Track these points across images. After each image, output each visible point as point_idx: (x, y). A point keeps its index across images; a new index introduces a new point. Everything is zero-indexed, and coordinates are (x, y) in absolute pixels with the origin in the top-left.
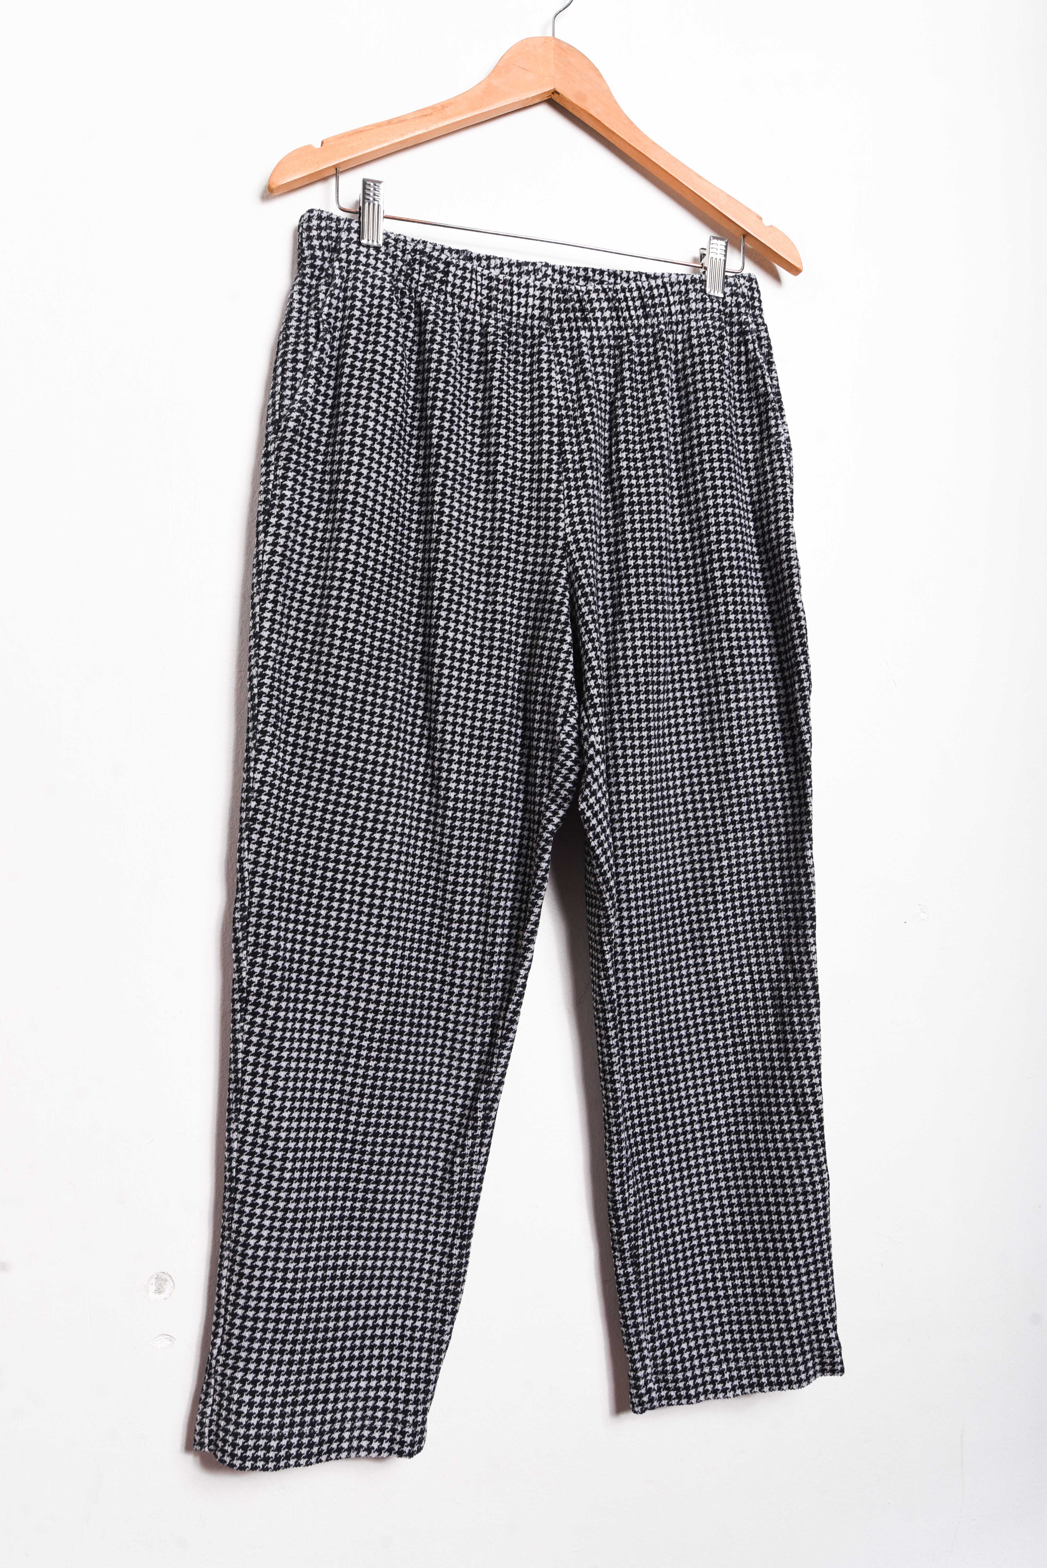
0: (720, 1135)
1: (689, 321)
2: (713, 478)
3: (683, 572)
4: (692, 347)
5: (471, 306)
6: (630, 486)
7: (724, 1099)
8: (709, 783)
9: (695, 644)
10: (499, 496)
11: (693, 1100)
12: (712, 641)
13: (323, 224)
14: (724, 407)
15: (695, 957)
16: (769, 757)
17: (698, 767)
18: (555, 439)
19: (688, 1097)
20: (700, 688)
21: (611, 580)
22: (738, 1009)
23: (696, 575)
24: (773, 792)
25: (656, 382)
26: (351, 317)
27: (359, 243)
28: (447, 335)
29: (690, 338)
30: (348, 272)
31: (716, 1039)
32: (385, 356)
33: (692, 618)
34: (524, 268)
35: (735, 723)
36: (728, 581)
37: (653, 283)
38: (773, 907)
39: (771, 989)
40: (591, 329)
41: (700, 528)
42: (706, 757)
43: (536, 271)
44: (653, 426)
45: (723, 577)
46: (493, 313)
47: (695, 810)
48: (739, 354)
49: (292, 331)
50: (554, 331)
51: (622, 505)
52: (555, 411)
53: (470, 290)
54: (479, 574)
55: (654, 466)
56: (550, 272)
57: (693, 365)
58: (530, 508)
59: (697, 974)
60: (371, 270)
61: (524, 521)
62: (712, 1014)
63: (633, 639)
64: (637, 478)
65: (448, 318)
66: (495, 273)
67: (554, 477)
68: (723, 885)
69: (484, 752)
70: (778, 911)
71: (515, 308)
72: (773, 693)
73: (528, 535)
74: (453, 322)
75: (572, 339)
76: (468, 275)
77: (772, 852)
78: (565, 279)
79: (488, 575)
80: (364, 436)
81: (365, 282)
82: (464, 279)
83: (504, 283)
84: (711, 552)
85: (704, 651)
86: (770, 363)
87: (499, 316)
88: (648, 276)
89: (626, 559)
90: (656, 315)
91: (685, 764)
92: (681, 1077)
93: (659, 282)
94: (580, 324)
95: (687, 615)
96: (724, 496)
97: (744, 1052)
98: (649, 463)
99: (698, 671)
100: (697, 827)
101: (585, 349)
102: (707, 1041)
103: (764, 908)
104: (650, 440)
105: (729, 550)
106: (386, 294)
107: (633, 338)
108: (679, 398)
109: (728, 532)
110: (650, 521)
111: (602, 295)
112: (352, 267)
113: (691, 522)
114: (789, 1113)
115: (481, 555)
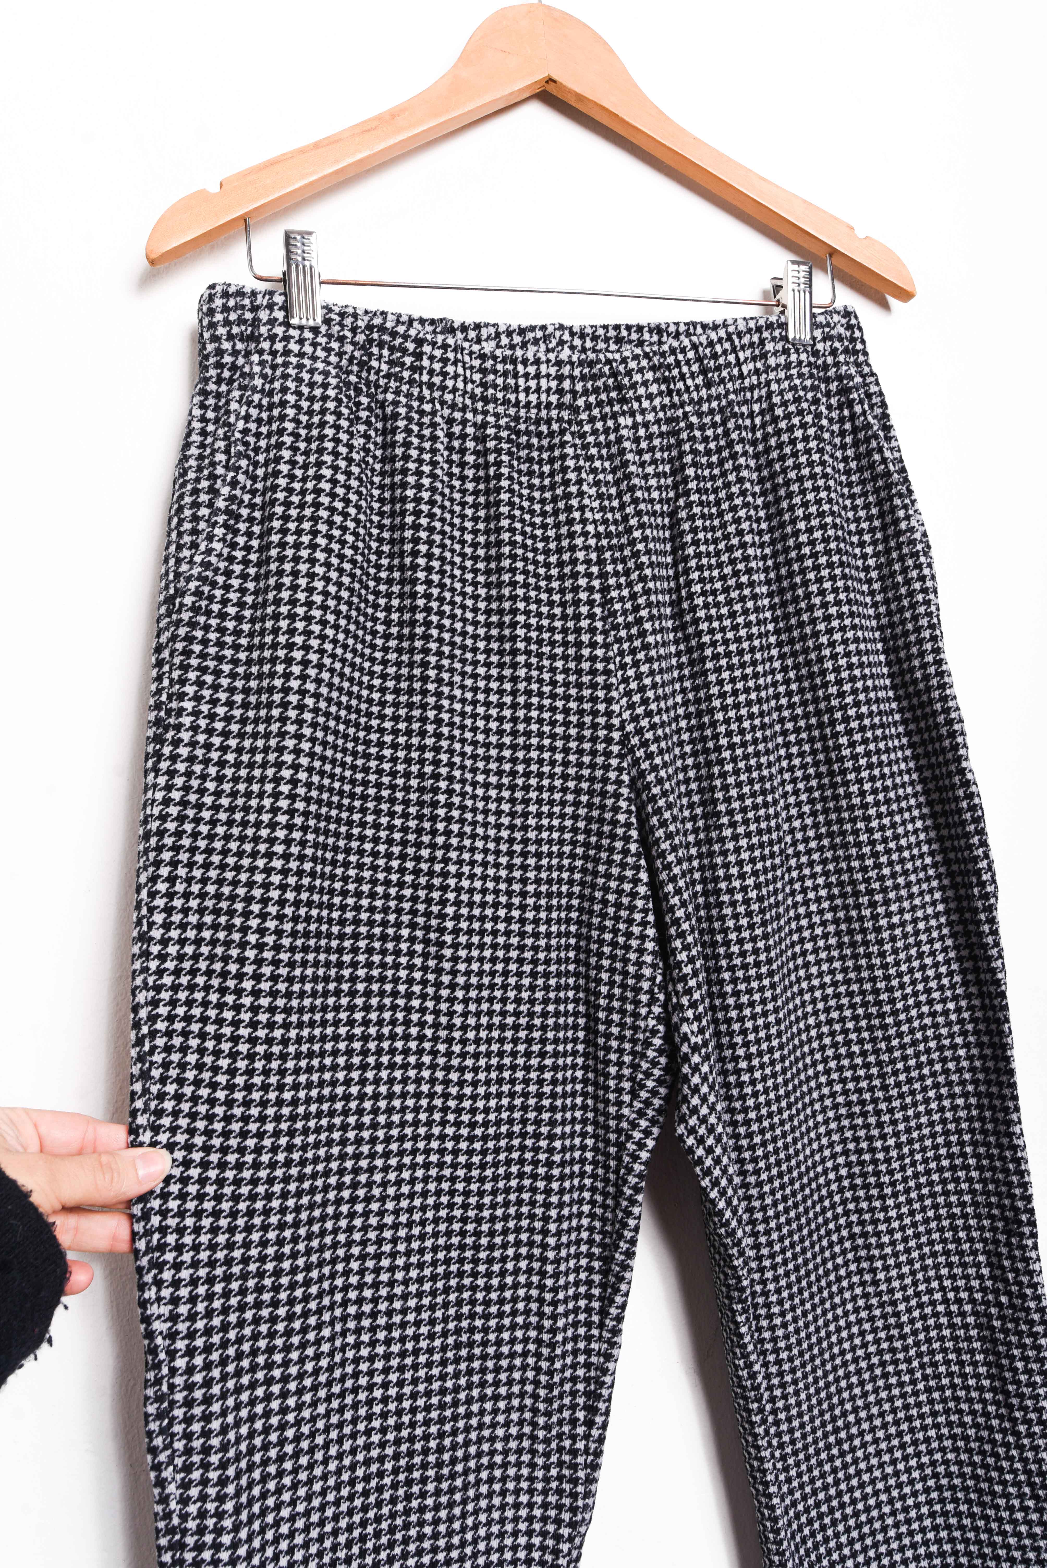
0: (920, 1518)
1: (768, 383)
2: (825, 605)
3: (792, 738)
4: (775, 420)
5: (459, 400)
6: (711, 631)
7: (921, 1467)
8: (858, 1030)
9: (819, 837)
11: (877, 1473)
12: (843, 833)
13: (231, 303)
14: (830, 501)
15: (860, 1272)
16: (941, 988)
17: (840, 1008)
18: (596, 583)
19: (870, 1470)
20: (831, 897)
21: (697, 766)
22: (929, 1341)
23: (811, 740)
24: (951, 1036)
25: (732, 477)
27: (286, 324)
28: (427, 445)
29: (772, 407)
30: (274, 367)
31: (901, 1384)
33: (812, 801)
35: (887, 947)
36: (860, 749)
37: (714, 336)
38: (967, 1198)
39: (975, 1313)
40: (632, 414)
41: (811, 676)
42: (850, 994)
43: (546, 338)
44: (735, 541)
45: (852, 744)
47: (840, 1069)
48: (842, 420)
50: (580, 423)
51: (703, 660)
52: (592, 542)
53: (456, 377)
55: (742, 599)
57: (780, 446)
59: (866, 1296)
60: (307, 362)
62: (893, 1350)
63: (737, 850)
64: (720, 618)
66: (488, 347)
67: (599, 639)
68: (891, 1172)
70: (976, 1204)
71: (522, 396)
72: (937, 895)
75: (606, 431)
76: (451, 355)
77: (957, 1120)
82: (444, 361)
83: (504, 361)
84: (830, 710)
85: (833, 847)
86: (887, 428)
87: (500, 410)
88: (704, 326)
89: (716, 737)
90: (722, 381)
91: (820, 1006)
92: (857, 1442)
93: (722, 333)
94: (617, 408)
95: (804, 797)
96: (843, 629)
97: (944, 1401)
98: (734, 595)
99: (826, 874)
100: (845, 1092)
101: (627, 445)
102: (888, 1387)
103: (953, 1199)
104: (732, 562)
105: (857, 704)
106: (332, 393)
107: (694, 419)
108: (763, 493)
109: (852, 679)
110: (745, 678)
111: (644, 363)
112: (279, 360)
113: (797, 667)
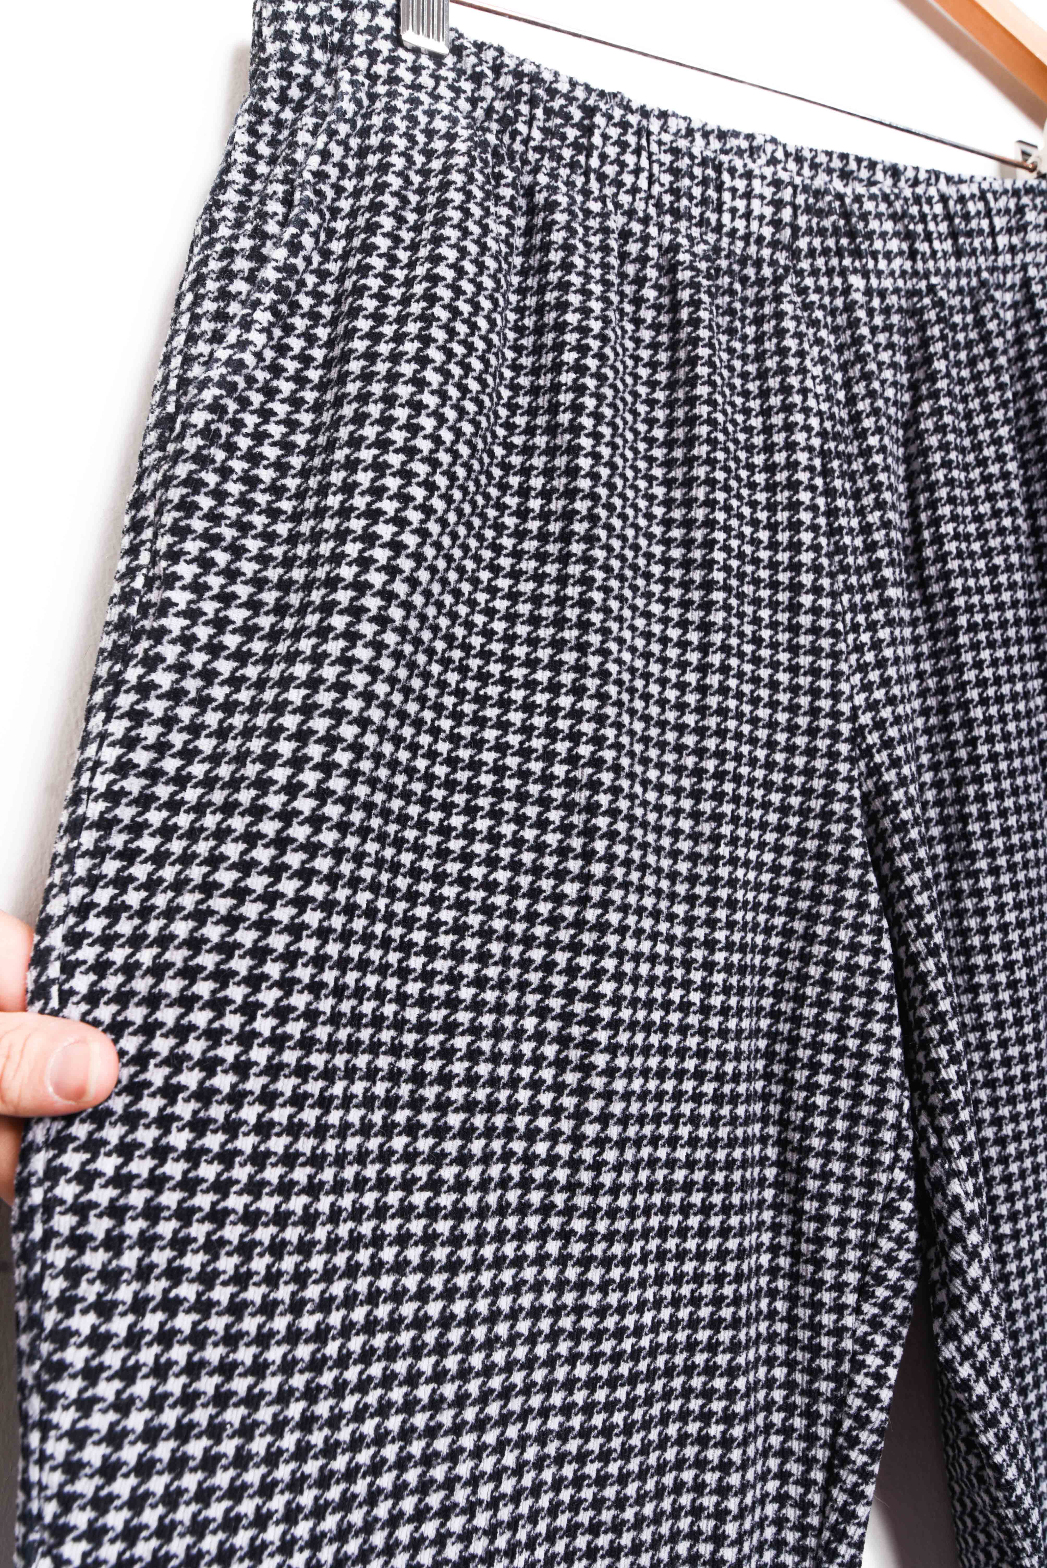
5: (640, 206)
6: (966, 591)
18: (821, 502)
27: (395, 40)
30: (373, 94)
34: (733, 142)
40: (866, 274)
43: (755, 150)
46: (683, 225)
49: (227, 212)
50: (801, 273)
51: (954, 631)
52: (816, 442)
53: (637, 171)
56: (779, 154)
60: (424, 98)
65: (594, 223)
66: (682, 142)
71: (726, 218)
74: (604, 232)
75: (833, 292)
76: (632, 139)
78: (808, 170)
81: (411, 121)
82: (623, 145)
87: (695, 232)
90: (974, 252)
94: (847, 262)
106: (460, 147)
112: (382, 87)
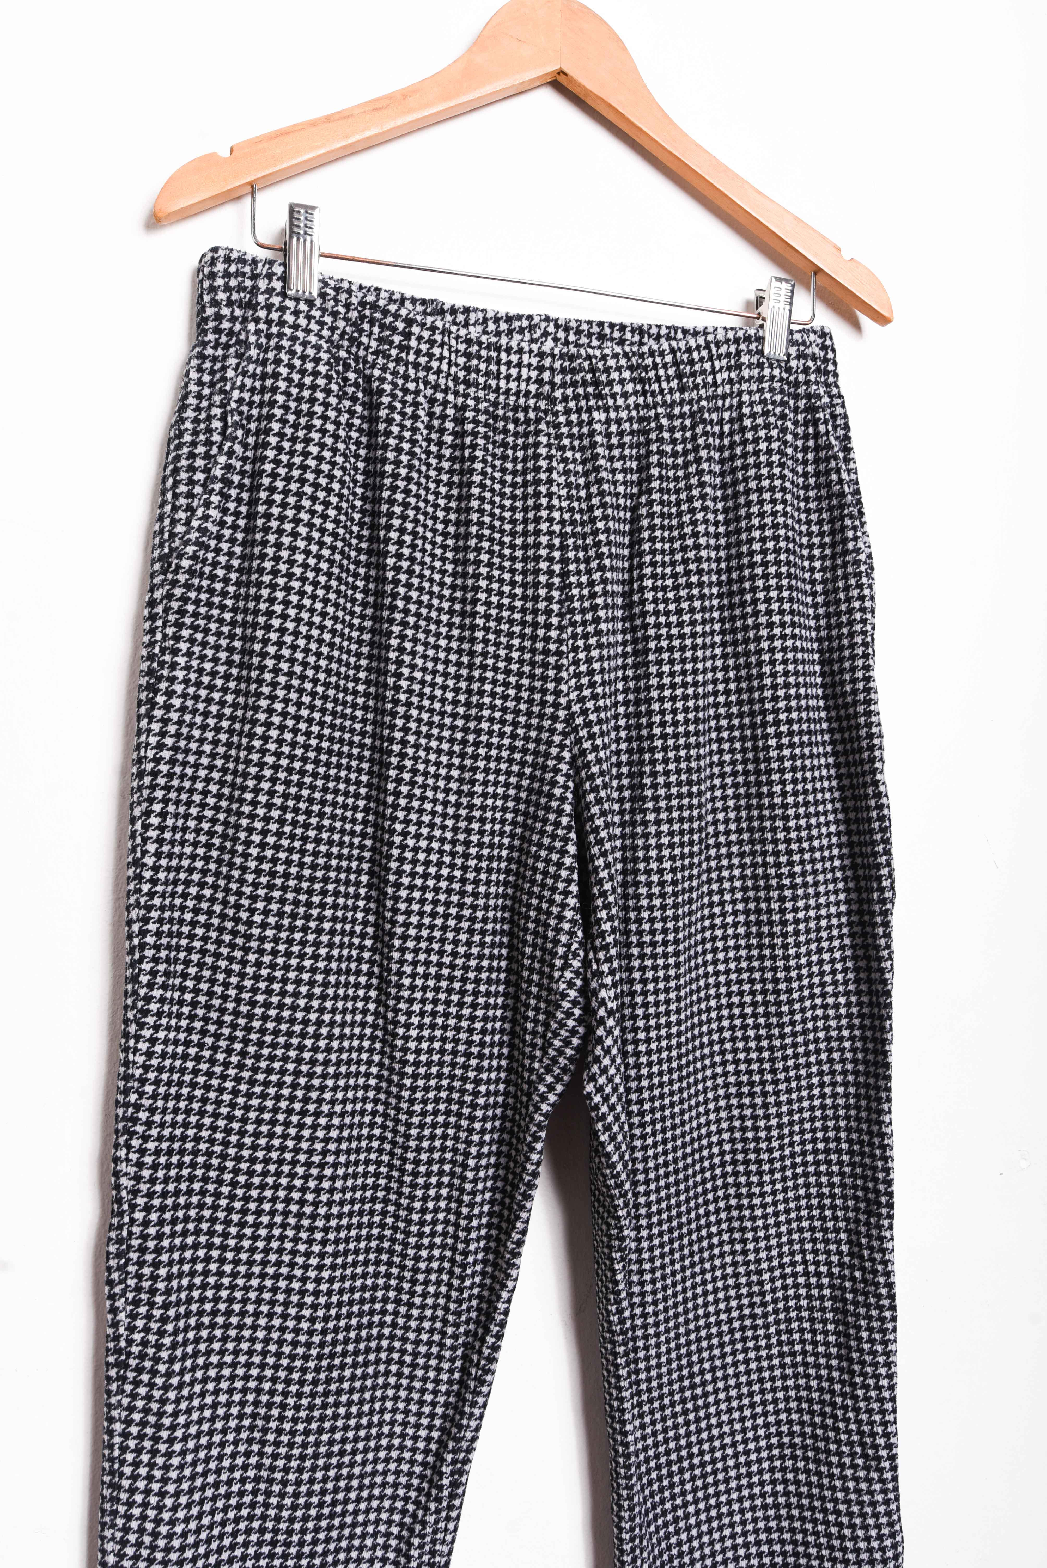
0: (760, 1472)
1: (740, 394)
2: (769, 613)
3: (725, 735)
4: (743, 430)
5: (442, 382)
6: (657, 626)
7: (767, 1425)
8: (755, 1015)
9: (739, 831)
10: (479, 648)
11: (726, 1429)
12: (762, 830)
13: (233, 269)
14: (785, 514)
15: (732, 1242)
16: (835, 983)
17: (741, 993)
18: (557, 568)
19: (720, 1425)
20: (744, 889)
21: (630, 751)
22: (787, 1309)
23: (743, 739)
24: (839, 1028)
25: (694, 481)
26: (272, 404)
27: (283, 295)
28: (408, 423)
29: (741, 417)
30: (269, 337)
31: (757, 1348)
32: (320, 459)
33: (736, 797)
34: (516, 324)
35: (791, 940)
36: (786, 752)
37: (693, 343)
38: (836, 1180)
39: (831, 1286)
40: (607, 410)
41: (749, 678)
42: (752, 981)
43: (532, 328)
44: (690, 542)
45: (780, 747)
46: (472, 391)
47: (735, 1051)
48: (806, 437)
49: (188, 425)
50: (556, 414)
51: (646, 651)
52: (557, 528)
53: (441, 359)
54: (451, 754)
55: (690, 598)
56: (551, 329)
57: (745, 455)
58: (521, 662)
59: (735, 1264)
60: (300, 334)
61: (513, 680)
62: (753, 1316)
63: (658, 835)
64: (667, 613)
65: (409, 398)
66: (475, 332)
67: (555, 621)
68: (770, 1150)
69: (455, 998)
70: (843, 1186)
71: (503, 383)
72: (842, 897)
73: (518, 699)
74: (416, 404)
75: (580, 424)
76: (438, 337)
77: (835, 1107)
78: (572, 338)
79: (463, 755)
80: (290, 576)
81: (292, 353)
82: (432, 342)
83: (489, 347)
84: (764, 712)
85: (752, 842)
86: (847, 450)
87: (481, 394)
88: (685, 332)
89: (650, 725)
90: (696, 387)
91: (723, 990)
92: (711, 1399)
93: (701, 341)
94: (592, 403)
95: (730, 792)
96: (783, 637)
97: (794, 1365)
98: (683, 593)
99: (742, 866)
100: (737, 1073)
101: (598, 439)
102: (745, 1350)
103: (824, 1179)
104: (685, 561)
105: (788, 709)
106: (322, 369)
107: (664, 421)
108: (724, 498)
109: (787, 686)
110: (684, 673)
111: (623, 362)
112: (275, 330)
113: (737, 667)
114: (853, 1455)
115: (453, 728)
